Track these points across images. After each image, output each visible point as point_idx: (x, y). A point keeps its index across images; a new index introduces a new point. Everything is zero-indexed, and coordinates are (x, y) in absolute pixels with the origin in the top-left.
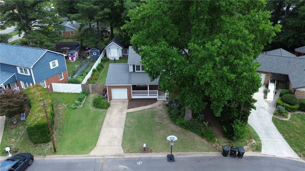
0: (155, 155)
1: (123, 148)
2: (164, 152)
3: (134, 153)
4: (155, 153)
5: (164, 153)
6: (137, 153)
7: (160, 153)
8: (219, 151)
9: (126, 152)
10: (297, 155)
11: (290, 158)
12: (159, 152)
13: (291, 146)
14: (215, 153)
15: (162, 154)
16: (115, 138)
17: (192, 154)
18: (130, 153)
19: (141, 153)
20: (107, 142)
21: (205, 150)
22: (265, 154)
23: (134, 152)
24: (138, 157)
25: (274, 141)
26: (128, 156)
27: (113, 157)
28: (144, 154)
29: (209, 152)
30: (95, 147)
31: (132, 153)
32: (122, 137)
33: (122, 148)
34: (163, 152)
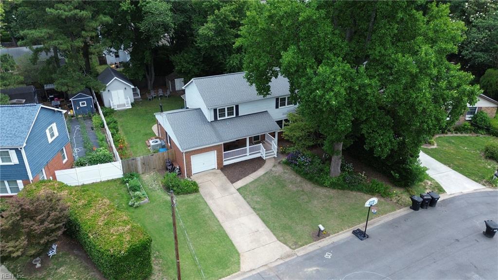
0: (336, 237)
1: (285, 243)
2: (345, 229)
3: (307, 245)
4: (334, 235)
5: (345, 231)
6: (310, 243)
7: (340, 233)
8: (405, 206)
9: (294, 247)
10: (481, 185)
11: (477, 190)
12: (338, 232)
13: (466, 176)
14: (402, 210)
15: (344, 233)
16: (256, 232)
17: (380, 220)
18: (301, 246)
19: (315, 241)
20: (251, 242)
21: (390, 210)
22: (451, 194)
23: (307, 243)
24: (316, 248)
25: (447, 176)
26: (301, 252)
27: (282, 262)
28: (321, 242)
29: (395, 210)
30: (241, 256)
31: (304, 245)
32: (266, 227)
33: (282, 244)
34: (342, 230)
